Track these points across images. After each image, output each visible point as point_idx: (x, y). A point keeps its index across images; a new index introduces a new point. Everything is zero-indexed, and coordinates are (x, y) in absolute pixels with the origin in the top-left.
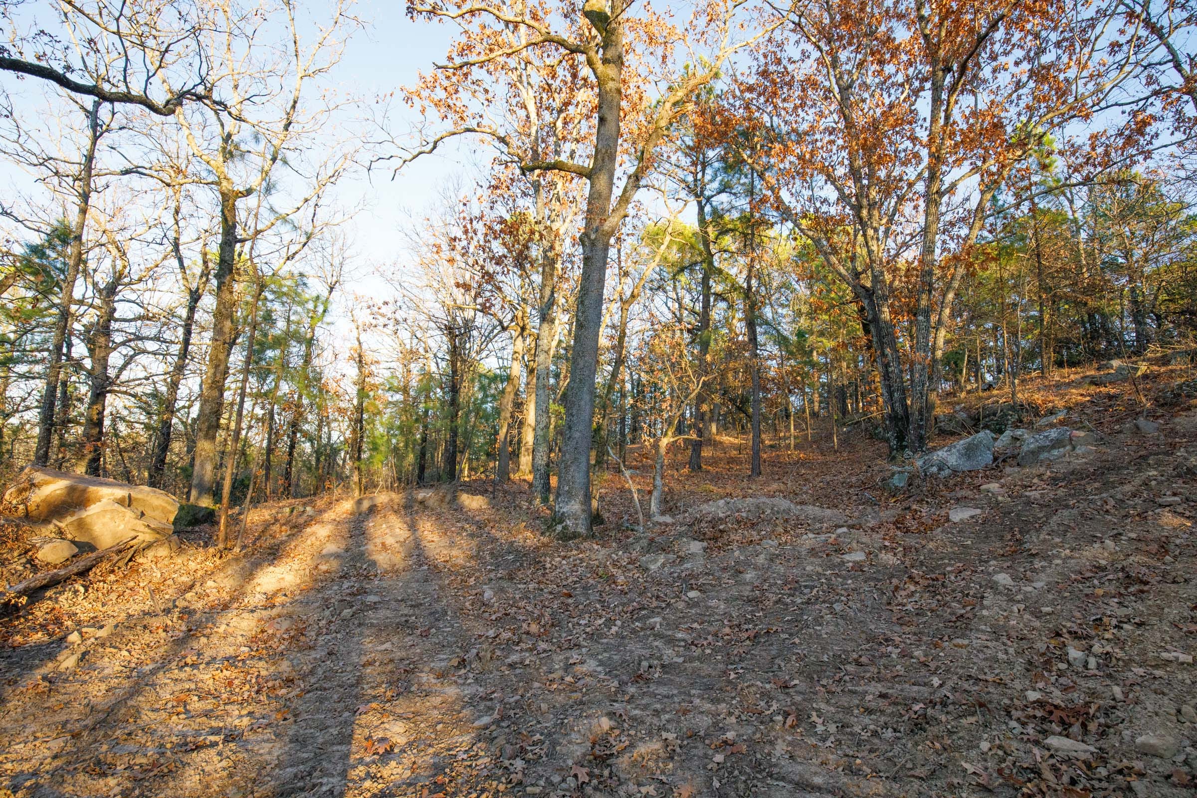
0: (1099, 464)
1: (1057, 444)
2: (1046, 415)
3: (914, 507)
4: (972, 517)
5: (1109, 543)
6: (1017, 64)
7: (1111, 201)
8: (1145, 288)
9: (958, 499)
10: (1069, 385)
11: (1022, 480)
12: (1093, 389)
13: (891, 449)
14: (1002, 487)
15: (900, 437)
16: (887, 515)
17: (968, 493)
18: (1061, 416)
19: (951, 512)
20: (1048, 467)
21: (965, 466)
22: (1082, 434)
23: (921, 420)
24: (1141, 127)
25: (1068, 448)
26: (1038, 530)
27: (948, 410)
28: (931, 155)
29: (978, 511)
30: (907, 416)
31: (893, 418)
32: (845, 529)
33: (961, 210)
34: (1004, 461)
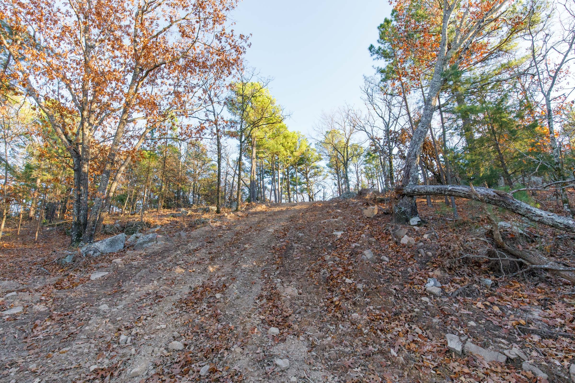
0: (164, 249)
1: (151, 240)
2: (153, 228)
3: (71, 274)
4: (103, 277)
5: (155, 282)
6: (170, 85)
7: (193, 150)
8: (198, 185)
9: (98, 268)
10: (165, 216)
11: (132, 256)
12: (172, 219)
13: (72, 241)
14: (123, 260)
15: (79, 235)
16: (51, 280)
17: (105, 264)
18: (158, 228)
19: (92, 275)
20: (145, 250)
21: (109, 250)
22: (161, 236)
23: (93, 226)
24: (202, 128)
25: (155, 242)
26: (130, 280)
27: (112, 222)
28: (126, 102)
29: (107, 273)
30: (85, 224)
31: (77, 224)
32: (14, 293)
33: (137, 132)
34: (128, 248)
